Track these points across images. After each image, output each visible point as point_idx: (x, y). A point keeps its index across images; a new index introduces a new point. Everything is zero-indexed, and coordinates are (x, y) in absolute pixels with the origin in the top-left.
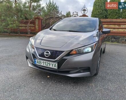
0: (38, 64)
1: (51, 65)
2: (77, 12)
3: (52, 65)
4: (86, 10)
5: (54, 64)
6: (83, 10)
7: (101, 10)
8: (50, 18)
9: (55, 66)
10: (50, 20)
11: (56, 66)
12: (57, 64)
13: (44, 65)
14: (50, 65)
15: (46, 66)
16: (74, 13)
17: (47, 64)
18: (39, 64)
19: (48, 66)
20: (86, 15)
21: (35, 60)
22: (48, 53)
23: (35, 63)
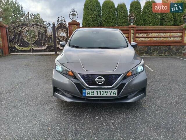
0: (89, 95)
1: (109, 93)
2: (64, 17)
3: (111, 93)
4: (76, 15)
5: (113, 91)
6: (72, 15)
7: (95, 15)
8: (22, 25)
9: (114, 94)
10: (22, 28)
11: (115, 94)
12: (116, 91)
13: (99, 95)
14: (107, 93)
15: (101, 96)
16: (59, 18)
17: (102, 93)
18: (91, 96)
19: (104, 95)
20: (77, 22)
21: (84, 91)
22: (102, 79)
23: (84, 95)
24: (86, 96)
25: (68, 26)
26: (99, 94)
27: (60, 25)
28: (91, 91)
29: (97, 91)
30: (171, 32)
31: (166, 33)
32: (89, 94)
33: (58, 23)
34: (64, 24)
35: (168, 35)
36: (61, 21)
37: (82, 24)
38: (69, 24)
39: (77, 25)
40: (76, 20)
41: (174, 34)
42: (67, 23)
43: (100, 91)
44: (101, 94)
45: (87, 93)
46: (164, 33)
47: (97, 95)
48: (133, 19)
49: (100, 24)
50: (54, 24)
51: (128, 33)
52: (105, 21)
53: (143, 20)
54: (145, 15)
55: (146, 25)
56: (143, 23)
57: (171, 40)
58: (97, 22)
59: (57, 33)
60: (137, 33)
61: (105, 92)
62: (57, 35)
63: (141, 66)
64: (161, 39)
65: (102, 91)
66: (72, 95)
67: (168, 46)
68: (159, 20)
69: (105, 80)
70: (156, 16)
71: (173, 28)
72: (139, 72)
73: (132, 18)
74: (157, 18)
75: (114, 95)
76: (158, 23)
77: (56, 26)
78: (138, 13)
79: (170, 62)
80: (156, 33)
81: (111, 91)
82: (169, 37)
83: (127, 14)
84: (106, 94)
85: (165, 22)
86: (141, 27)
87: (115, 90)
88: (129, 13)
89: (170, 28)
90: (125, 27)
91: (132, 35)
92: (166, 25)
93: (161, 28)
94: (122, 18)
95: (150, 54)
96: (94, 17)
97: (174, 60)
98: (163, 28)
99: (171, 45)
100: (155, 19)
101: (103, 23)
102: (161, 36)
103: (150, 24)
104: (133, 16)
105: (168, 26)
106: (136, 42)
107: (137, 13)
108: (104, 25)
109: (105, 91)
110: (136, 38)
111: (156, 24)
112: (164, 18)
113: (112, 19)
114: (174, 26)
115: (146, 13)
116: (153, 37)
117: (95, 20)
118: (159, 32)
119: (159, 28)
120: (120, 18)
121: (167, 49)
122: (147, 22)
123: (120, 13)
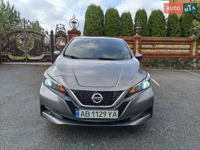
0: (83, 117)
1: (108, 114)
3: (110, 115)
5: (113, 112)
6: (72, 22)
7: (97, 23)
8: (16, 32)
9: (114, 115)
10: (16, 35)
11: (116, 115)
12: (117, 112)
13: (96, 117)
15: (99, 117)
16: (58, 26)
18: (85, 117)
19: (102, 117)
20: (77, 30)
21: (77, 112)
22: (99, 96)
23: (77, 116)
24: (80, 117)
25: (67, 34)
26: (96, 115)
27: (58, 33)
28: (86, 112)
29: (93, 112)
30: (179, 43)
31: (173, 44)
32: (84, 115)
33: (57, 31)
34: (63, 33)
35: (176, 46)
36: (61, 29)
37: (84, 33)
38: (69, 32)
39: (77, 34)
40: (77, 29)
41: (182, 46)
42: (67, 31)
43: (97, 112)
44: (99, 115)
45: (82, 114)
46: (171, 44)
47: (94, 116)
48: (138, 29)
49: (102, 33)
50: (52, 32)
51: (133, 44)
52: (108, 30)
53: (149, 30)
54: (151, 25)
55: (152, 36)
56: (149, 33)
57: (179, 52)
58: (99, 32)
59: (56, 41)
60: (142, 44)
61: (104, 114)
62: (55, 44)
63: (147, 82)
64: (168, 51)
65: (99, 111)
66: (62, 116)
67: (175, 59)
68: (166, 31)
69: (103, 98)
70: (163, 26)
71: (181, 40)
72: (144, 88)
73: (137, 27)
74: (165, 29)
75: (115, 117)
76: (165, 34)
77: (54, 34)
78: (144, 22)
79: (178, 76)
80: (163, 44)
81: (110, 111)
82: (177, 49)
83: (132, 23)
84: (105, 115)
85: (173, 33)
86: (147, 37)
87: (115, 111)
88: (134, 23)
89: (177, 40)
90: (129, 38)
91: (137, 46)
92: (174, 36)
93: (168, 39)
94: (126, 28)
95: (157, 67)
96: (97, 26)
97: (182, 74)
98: (170, 39)
99: (179, 58)
100: (162, 29)
101: (106, 32)
102: (168, 48)
103: (157, 35)
104: (138, 26)
105: (176, 37)
106: (141, 53)
107: (142, 23)
108: (107, 35)
109: (103, 111)
110: (142, 49)
111: (163, 34)
112: (171, 28)
113: (116, 28)
114: (182, 37)
115: (152, 23)
116: (160, 49)
117: (97, 29)
118: (166, 43)
119: (166, 39)
120: (124, 28)
121: (175, 61)
122: (153, 33)
123: (125, 22)
